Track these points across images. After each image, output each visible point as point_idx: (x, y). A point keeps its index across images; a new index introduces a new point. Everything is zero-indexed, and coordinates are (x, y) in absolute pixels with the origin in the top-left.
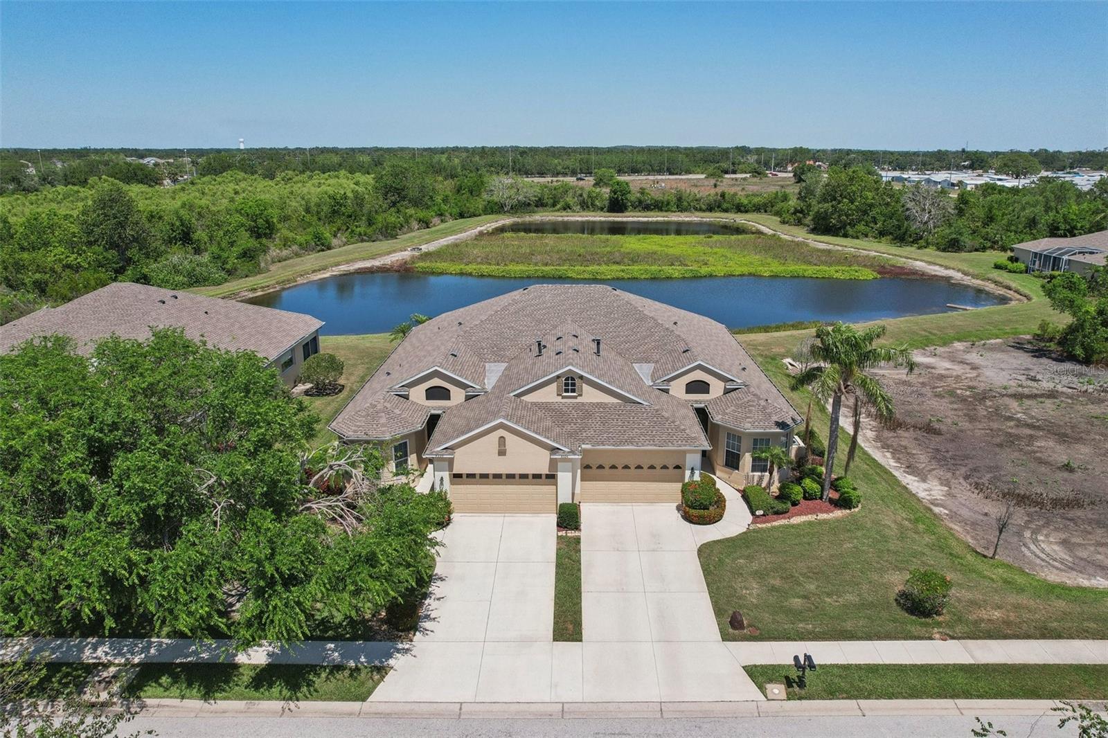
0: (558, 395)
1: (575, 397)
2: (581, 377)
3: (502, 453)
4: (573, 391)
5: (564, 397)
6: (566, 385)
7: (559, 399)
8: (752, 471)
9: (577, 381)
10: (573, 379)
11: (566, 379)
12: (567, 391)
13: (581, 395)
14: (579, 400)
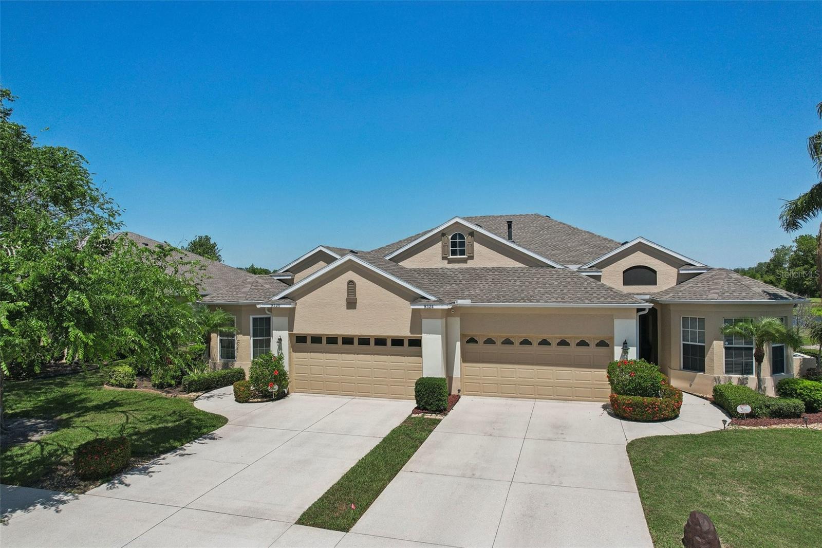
0: (444, 258)
1: (465, 261)
2: (472, 233)
3: (351, 304)
4: (462, 253)
5: (450, 261)
6: (454, 244)
7: (445, 264)
8: (727, 372)
9: (467, 239)
10: (462, 237)
11: (454, 237)
12: (454, 253)
13: (471, 258)
14: (470, 264)
